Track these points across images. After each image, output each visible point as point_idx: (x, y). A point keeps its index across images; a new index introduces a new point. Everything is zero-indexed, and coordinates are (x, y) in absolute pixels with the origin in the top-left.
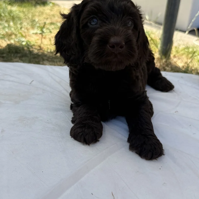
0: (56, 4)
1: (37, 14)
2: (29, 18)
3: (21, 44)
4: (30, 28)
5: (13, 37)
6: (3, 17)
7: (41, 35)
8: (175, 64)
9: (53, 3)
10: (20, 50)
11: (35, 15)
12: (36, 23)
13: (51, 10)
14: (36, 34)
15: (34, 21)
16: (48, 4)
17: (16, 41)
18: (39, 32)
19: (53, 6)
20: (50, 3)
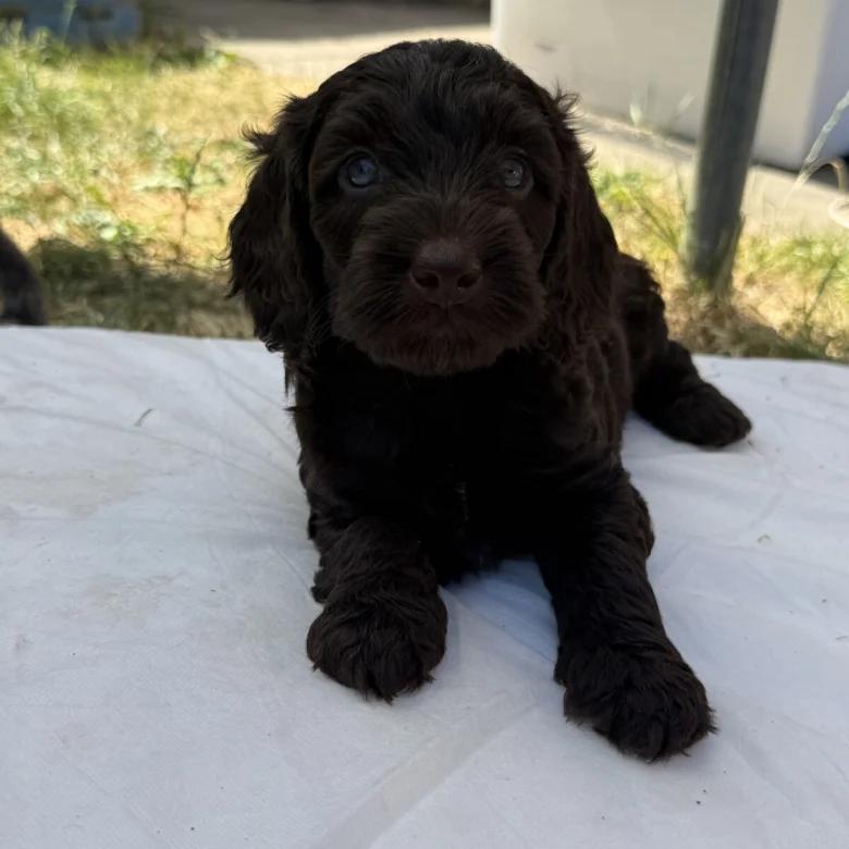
0: (243, 59)
1: (163, 103)
2: (129, 122)
3: (98, 235)
4: (134, 166)
5: (63, 205)
6: (20, 120)
7: (178, 196)
8: (753, 314)
9: (227, 56)
10: (91, 265)
11: (156, 109)
12: (160, 143)
13: (222, 86)
14: (160, 189)
15: (151, 134)
16: (209, 60)
17: (75, 225)
18: (172, 181)
19: (229, 69)
20: (218, 53)
